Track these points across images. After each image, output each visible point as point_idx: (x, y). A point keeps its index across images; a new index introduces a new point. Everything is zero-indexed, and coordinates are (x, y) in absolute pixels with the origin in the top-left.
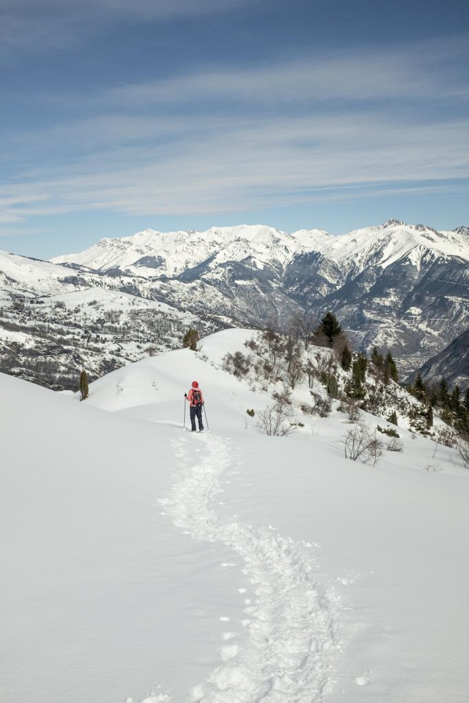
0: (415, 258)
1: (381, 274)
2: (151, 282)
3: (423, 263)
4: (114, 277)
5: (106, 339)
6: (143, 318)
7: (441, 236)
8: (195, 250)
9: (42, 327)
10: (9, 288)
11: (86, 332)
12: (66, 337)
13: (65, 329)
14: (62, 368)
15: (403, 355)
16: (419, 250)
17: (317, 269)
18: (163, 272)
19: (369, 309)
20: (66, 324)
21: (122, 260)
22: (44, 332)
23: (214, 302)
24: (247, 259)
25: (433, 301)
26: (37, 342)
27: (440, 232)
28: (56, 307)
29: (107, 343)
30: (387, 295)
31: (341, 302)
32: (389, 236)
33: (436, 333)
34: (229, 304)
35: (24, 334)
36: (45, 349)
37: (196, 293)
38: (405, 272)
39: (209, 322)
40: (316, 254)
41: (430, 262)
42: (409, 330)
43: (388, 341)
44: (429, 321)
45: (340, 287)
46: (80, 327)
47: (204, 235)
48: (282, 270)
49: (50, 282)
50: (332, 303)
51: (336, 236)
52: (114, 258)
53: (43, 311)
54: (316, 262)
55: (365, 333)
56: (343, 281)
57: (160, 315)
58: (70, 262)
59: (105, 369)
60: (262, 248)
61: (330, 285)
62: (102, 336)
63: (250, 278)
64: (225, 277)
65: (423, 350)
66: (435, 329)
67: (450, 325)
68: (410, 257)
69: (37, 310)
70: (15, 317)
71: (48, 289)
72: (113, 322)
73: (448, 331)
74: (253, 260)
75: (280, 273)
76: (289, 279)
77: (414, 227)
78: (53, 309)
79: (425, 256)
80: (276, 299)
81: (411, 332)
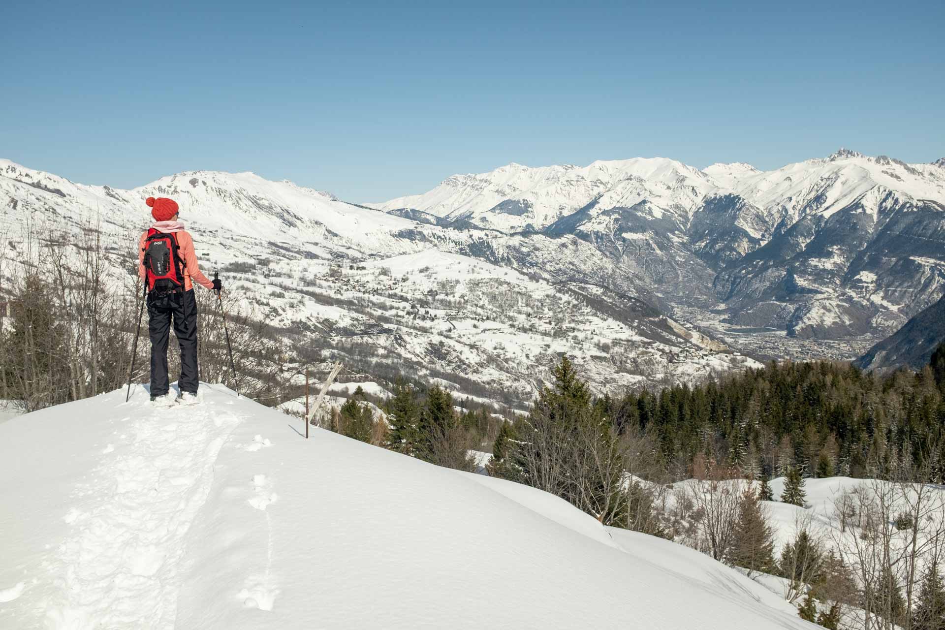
0: (871, 205)
1: (823, 224)
2: (508, 237)
3: (882, 211)
4: (461, 230)
5: (435, 316)
6: (484, 289)
7: (913, 171)
8: (572, 192)
9: (360, 300)
10: (329, 244)
11: (413, 307)
12: (387, 314)
13: (389, 302)
14: (381, 351)
15: (847, 338)
16: (876, 192)
17: (735, 217)
18: (529, 221)
19: (803, 273)
20: (390, 296)
21: (477, 203)
22: (362, 306)
23: (589, 263)
24: (640, 204)
25: (893, 264)
26: (353, 319)
27: (913, 166)
28: (380, 274)
29: (436, 321)
30: (829, 255)
31: (765, 263)
32: (836, 173)
33: (894, 308)
34: (608, 264)
35: (339, 309)
36: (362, 328)
37: (566, 251)
38: (855, 224)
39: (567, 295)
40: (735, 198)
41: (892, 210)
42: (857, 303)
43: (825, 318)
44: (886, 292)
45: (766, 242)
46: (406, 300)
47: (584, 171)
48: (687, 219)
49: (381, 237)
50: (753, 264)
51: (765, 172)
52: (467, 201)
53: (364, 279)
54: (733, 209)
55: (796, 306)
56: (770, 235)
57: (505, 286)
58: (409, 207)
59: (432, 353)
60: (660, 189)
61: (752, 240)
62: (432, 312)
63: (644, 231)
64: (609, 229)
65: (875, 330)
66: (894, 303)
67: (916, 296)
68: (863, 202)
69: (357, 278)
70: (330, 287)
71: (378, 245)
72: (447, 295)
73: (913, 305)
74: (648, 205)
75: (685, 224)
76: (696, 232)
77: (873, 159)
78: (376, 277)
79: (885, 200)
80: (678, 258)
81: (859, 306)
